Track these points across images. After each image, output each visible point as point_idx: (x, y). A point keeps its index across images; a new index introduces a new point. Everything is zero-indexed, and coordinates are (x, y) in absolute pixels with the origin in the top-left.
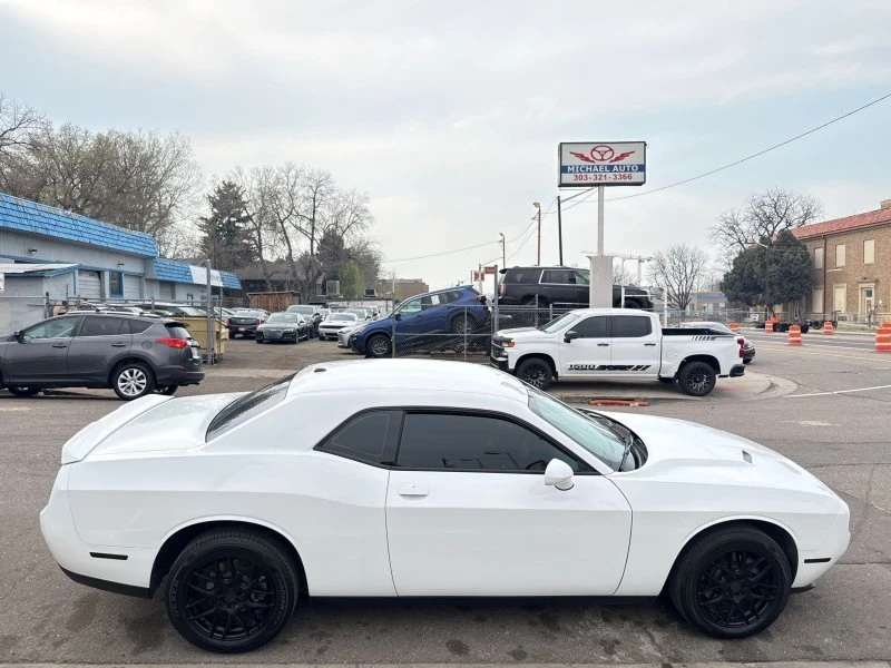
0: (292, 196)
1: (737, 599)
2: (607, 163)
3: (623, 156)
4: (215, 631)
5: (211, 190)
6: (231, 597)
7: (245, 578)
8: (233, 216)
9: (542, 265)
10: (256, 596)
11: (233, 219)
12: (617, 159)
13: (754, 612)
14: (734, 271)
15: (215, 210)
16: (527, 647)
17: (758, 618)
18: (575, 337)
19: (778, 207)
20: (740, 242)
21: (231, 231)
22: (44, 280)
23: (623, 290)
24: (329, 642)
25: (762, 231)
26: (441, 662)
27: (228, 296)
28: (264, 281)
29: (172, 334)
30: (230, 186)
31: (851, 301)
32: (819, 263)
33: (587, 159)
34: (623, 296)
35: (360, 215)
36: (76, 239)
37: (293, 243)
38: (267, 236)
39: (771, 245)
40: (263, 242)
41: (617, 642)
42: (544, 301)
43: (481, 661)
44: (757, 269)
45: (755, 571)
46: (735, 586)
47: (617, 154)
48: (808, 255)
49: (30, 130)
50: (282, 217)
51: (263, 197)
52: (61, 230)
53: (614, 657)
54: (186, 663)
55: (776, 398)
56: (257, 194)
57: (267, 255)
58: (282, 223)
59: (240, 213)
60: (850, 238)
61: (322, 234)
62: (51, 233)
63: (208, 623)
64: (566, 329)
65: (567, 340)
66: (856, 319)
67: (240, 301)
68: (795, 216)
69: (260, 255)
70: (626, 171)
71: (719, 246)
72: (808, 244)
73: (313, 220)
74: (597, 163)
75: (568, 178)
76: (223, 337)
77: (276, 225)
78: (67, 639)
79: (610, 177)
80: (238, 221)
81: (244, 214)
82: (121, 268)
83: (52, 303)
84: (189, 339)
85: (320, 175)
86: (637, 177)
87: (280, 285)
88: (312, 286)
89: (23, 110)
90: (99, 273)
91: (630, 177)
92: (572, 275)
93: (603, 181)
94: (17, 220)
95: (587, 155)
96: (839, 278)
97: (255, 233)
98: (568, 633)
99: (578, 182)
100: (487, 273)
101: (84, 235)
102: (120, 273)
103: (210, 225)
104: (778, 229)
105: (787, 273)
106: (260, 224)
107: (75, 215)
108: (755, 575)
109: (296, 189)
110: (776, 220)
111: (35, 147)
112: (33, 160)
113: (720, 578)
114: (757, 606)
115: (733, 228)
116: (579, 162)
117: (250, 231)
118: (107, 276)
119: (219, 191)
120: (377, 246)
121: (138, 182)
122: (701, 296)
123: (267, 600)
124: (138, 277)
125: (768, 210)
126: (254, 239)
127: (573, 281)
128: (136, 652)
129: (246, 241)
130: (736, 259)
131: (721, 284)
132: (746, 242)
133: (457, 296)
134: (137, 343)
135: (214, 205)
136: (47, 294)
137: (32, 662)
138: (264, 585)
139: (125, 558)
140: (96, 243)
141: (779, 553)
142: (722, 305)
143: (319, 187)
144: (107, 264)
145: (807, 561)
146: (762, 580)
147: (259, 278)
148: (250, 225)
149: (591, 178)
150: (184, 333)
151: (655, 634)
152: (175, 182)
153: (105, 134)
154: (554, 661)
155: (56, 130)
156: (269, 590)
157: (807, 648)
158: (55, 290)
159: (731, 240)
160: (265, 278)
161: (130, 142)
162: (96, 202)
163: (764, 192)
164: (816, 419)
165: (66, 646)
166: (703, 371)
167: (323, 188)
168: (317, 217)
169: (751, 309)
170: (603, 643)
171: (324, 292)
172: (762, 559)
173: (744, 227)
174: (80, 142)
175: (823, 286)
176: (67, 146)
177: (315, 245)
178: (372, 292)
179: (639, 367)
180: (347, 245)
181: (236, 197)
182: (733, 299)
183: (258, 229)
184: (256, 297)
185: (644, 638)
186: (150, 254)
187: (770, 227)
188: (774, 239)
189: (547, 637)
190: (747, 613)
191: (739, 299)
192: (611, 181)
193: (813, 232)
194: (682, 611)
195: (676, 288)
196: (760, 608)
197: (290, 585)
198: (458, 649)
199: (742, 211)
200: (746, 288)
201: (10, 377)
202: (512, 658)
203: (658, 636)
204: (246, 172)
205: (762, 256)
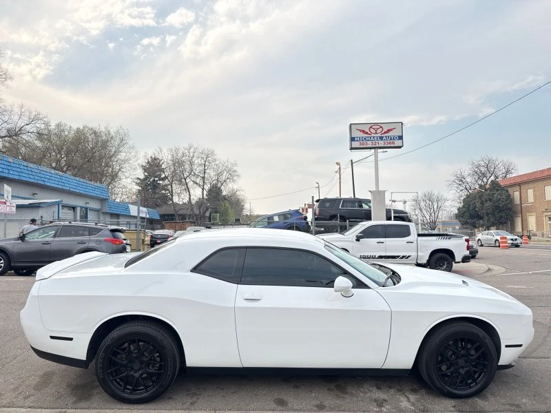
0: (191, 164)
1: (462, 372)
2: (379, 135)
3: (389, 131)
4: (125, 388)
5: (143, 161)
6: (136, 366)
7: (146, 354)
8: (156, 177)
9: (342, 197)
10: (153, 367)
11: (156, 179)
12: (385, 133)
13: (474, 380)
14: (463, 207)
15: (146, 174)
16: (326, 403)
17: (477, 384)
18: (362, 237)
19: (489, 167)
20: (466, 189)
21: (155, 186)
22: (40, 209)
23: (392, 212)
24: (199, 398)
25: (480, 182)
26: (270, 410)
27: (151, 223)
28: (174, 215)
29: (114, 237)
30: (155, 159)
31: (539, 224)
32: (517, 201)
33: (367, 133)
34: (393, 215)
35: (232, 174)
36: (60, 187)
37: (192, 191)
38: (176, 188)
39: (486, 190)
40: (174, 191)
41: (385, 401)
42: (343, 219)
43: (296, 410)
44: (478, 205)
45: (473, 352)
46: (461, 362)
47: (385, 130)
48: (509, 196)
49: (38, 125)
50: (185, 176)
51: (174, 164)
52: (53, 182)
53: (383, 408)
54: (106, 409)
55: (492, 276)
56: (171, 163)
57: (176, 199)
58: (185, 179)
59: (160, 175)
60: (536, 184)
61: (209, 186)
62: (46, 183)
63: (121, 383)
64: (357, 233)
65: (358, 240)
66: (543, 235)
67: (159, 226)
68: (500, 172)
69: (172, 199)
70: (391, 139)
71: (453, 192)
72: (509, 189)
73: (203, 178)
74: (374, 135)
75: (355, 144)
76: (146, 243)
77: (182, 181)
78: (33, 395)
79: (381, 143)
80: (160, 180)
81: (163, 176)
82: (88, 206)
83: (44, 222)
84: (125, 240)
85: (208, 150)
86: (398, 143)
87: (183, 217)
88: (203, 217)
89: (34, 113)
90: (74, 208)
91: (393, 143)
92: (360, 202)
93: (377, 146)
94: (26, 176)
95: (367, 130)
96: (531, 209)
97: (169, 187)
98: (353, 395)
99: (362, 146)
100: (309, 208)
101: (66, 185)
102: (86, 209)
103: (143, 183)
104: (490, 180)
105: (497, 207)
106: (172, 181)
107: (61, 173)
108: (473, 355)
109: (194, 159)
110: (488, 175)
111: (40, 135)
112: (38, 144)
113: (451, 356)
114: (476, 376)
115: (462, 181)
116: (362, 135)
117: (166, 185)
118: (78, 210)
119: (149, 162)
120: (242, 193)
121: (100, 155)
122: (444, 223)
123: (160, 368)
124: (97, 211)
125: (483, 170)
126: (168, 190)
127: (361, 206)
128: (75, 402)
129: (163, 192)
130: (465, 199)
131: (456, 214)
132: (470, 189)
133: (289, 216)
134: (93, 241)
135: (145, 171)
136: (42, 217)
137: (9, 407)
138: (158, 359)
139: (71, 339)
140: (73, 190)
141: (488, 340)
142: (457, 227)
143: (207, 157)
144: (79, 203)
145: (507, 346)
146: (478, 358)
147: (171, 213)
148: (166, 182)
149: (370, 144)
150: (122, 236)
151: (410, 396)
152: (122, 156)
153: (81, 128)
154: (343, 411)
155: (53, 126)
156: (161, 361)
157: (512, 405)
158: (46, 215)
159: (461, 188)
160: (174, 213)
161: (95, 133)
162: (74, 168)
163: (479, 158)
164: (517, 285)
165: (32, 398)
166: (445, 259)
167: (210, 159)
168: (206, 176)
169: (476, 230)
170: (376, 401)
171: (210, 221)
172: (478, 344)
173: (469, 179)
174: (66, 133)
175: (520, 215)
176: (59, 136)
177: (205, 192)
178: (239, 220)
179: (403, 257)
180: (224, 193)
181: (159, 166)
182: (464, 224)
183: (171, 185)
184: (168, 225)
185: (402, 399)
186: (105, 197)
187: (485, 180)
188: (488, 186)
189: (339, 397)
190: (469, 382)
191: (468, 224)
192: (382, 145)
193: (512, 182)
194: (428, 381)
195: (428, 218)
196: (479, 377)
197: (174, 359)
198: (281, 403)
199: (466, 169)
200: (472, 217)
201: (15, 262)
202: (315, 409)
203: (412, 397)
204: (165, 151)
205: (481, 197)
